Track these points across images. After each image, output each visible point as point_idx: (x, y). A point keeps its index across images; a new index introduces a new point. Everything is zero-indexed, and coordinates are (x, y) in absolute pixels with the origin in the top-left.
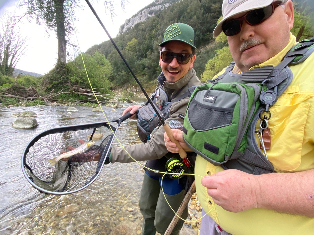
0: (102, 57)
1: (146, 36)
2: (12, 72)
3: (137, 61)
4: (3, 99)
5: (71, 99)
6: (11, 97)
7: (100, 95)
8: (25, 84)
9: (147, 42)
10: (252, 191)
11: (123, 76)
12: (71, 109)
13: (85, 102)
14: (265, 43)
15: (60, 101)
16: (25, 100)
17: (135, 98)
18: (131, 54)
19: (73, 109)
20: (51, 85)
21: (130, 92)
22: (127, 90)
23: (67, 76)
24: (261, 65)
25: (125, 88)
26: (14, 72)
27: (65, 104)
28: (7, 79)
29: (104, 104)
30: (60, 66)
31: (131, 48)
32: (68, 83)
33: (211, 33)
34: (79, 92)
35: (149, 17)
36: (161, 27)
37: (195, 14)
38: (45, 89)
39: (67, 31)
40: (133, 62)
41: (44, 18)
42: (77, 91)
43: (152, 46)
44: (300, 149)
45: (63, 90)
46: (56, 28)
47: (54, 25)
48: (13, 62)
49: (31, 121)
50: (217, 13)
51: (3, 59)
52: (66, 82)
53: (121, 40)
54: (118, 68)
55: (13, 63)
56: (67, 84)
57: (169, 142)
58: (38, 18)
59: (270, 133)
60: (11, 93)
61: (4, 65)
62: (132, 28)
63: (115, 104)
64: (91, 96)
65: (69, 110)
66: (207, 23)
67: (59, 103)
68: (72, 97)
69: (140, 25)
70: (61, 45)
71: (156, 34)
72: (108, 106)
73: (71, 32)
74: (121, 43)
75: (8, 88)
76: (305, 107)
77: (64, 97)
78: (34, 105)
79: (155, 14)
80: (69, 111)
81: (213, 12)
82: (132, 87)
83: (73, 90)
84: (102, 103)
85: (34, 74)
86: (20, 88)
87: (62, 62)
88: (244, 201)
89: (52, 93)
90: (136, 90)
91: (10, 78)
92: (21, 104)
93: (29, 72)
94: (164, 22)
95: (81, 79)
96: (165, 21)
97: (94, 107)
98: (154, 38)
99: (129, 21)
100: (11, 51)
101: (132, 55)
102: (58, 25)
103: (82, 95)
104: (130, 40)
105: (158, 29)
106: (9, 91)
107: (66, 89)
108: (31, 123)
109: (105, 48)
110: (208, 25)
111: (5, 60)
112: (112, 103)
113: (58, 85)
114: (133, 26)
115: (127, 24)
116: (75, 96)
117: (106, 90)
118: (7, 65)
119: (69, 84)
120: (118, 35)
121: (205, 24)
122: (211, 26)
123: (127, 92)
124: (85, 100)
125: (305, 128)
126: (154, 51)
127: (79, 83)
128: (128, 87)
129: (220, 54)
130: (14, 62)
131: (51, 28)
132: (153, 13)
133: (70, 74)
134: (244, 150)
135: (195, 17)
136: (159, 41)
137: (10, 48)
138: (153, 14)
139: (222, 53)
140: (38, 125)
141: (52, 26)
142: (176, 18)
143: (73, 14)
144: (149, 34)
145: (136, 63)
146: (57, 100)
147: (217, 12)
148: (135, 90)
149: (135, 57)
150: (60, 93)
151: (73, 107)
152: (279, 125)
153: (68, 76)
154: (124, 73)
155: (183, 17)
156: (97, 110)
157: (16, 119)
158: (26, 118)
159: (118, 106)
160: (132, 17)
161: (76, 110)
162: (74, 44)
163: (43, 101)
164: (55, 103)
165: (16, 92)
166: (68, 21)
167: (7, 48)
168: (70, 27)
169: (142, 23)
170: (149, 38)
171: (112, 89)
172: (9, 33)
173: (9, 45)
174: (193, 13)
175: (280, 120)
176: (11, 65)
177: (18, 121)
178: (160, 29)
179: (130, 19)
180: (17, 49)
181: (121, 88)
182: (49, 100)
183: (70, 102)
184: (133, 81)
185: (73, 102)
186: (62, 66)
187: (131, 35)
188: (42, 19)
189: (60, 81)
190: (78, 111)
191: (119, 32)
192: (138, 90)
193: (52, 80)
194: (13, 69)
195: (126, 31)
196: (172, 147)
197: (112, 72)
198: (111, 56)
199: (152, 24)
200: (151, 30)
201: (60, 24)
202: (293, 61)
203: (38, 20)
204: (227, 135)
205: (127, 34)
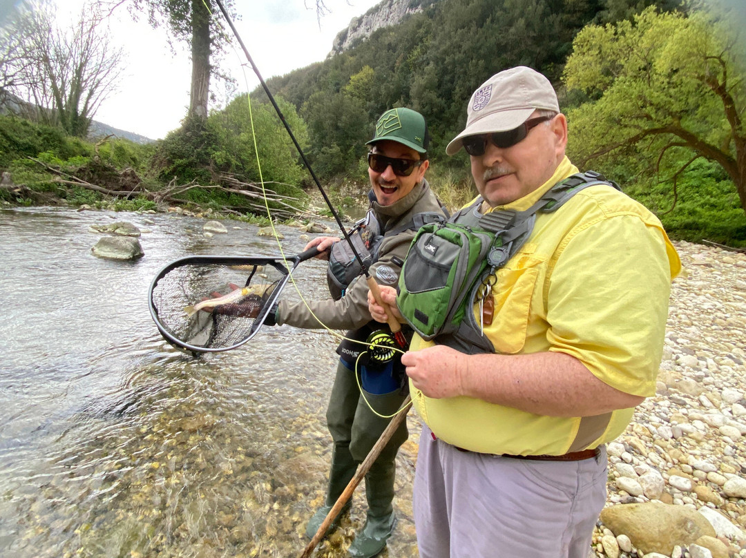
0: (289, 109)
1: (395, 62)
2: (87, 128)
3: (370, 122)
4: (70, 190)
5: (213, 202)
6: (87, 188)
7: (277, 198)
8: (115, 158)
9: (397, 76)
10: (456, 372)
11: (332, 155)
12: (212, 225)
13: (244, 211)
14: (516, 173)
15: (189, 206)
16: (116, 195)
17: (356, 211)
18: (357, 104)
19: (217, 226)
20: (172, 167)
21: (345, 196)
22: (338, 191)
23: (206, 149)
24: (506, 207)
25: (335, 184)
26: (90, 129)
27: (199, 211)
28: (78, 144)
29: (285, 219)
30: (193, 126)
31: (358, 88)
32: (209, 164)
33: (557, 65)
34: (230, 187)
35: (409, 14)
36: (436, 43)
37: (522, 14)
38: (157, 175)
39: (214, 44)
40: (361, 125)
41: (166, 11)
42: (226, 184)
43: (409, 88)
44: (524, 326)
45: (196, 181)
46: (190, 36)
47: (186, 29)
48: (89, 106)
49: (129, 245)
50: (578, 15)
51: (68, 98)
52: (205, 163)
53: (336, 68)
54: (323, 137)
55: (91, 108)
56: (207, 167)
57: (373, 304)
58: (153, 12)
59: (493, 304)
60: (86, 178)
61: (71, 111)
62: (364, 39)
63: (308, 223)
64: (256, 200)
65: (208, 228)
66: (552, 38)
67: (187, 209)
68: (214, 198)
69: (384, 34)
70: (199, 76)
71: (421, 59)
72: (293, 226)
73: (223, 46)
74: (335, 77)
75: (79, 167)
76: (532, 274)
77: (198, 197)
78: (132, 210)
79: (423, 7)
80: (207, 231)
81: (569, 12)
82: (352, 184)
83: (218, 183)
84: (279, 217)
85: (133, 135)
86: (105, 169)
87: (199, 115)
88: (446, 383)
89: (172, 184)
90: (361, 193)
91: (83, 143)
92: (106, 205)
93: (123, 131)
94: (443, 29)
95: (239, 158)
96: (447, 27)
97: (261, 226)
98: (415, 68)
99: (360, 21)
100: (86, 81)
101: (360, 107)
102: (196, 30)
103: (236, 194)
104: (357, 69)
105: (427, 48)
106: (82, 174)
107: (203, 177)
108: (129, 248)
109: (297, 86)
110: (553, 44)
111: (73, 101)
112: (303, 218)
113: (187, 169)
114: (368, 34)
115: (355, 29)
116: (223, 197)
117: (292, 188)
118: (76, 110)
119: (210, 168)
120: (329, 56)
121: (544, 42)
122: (559, 46)
123: (340, 195)
124: (243, 207)
125: (531, 300)
126: (412, 101)
127: (233, 167)
128: (341, 184)
129: (574, 119)
130: (93, 105)
131: (180, 35)
132: (418, 5)
133: (214, 146)
134: (460, 322)
135: (521, 22)
136: (426, 77)
137: (86, 72)
138: (420, 7)
139: (578, 118)
140: (143, 255)
141: (181, 31)
142: (474, 22)
143: (231, 5)
144: (405, 58)
145: (366, 126)
146: (182, 203)
147: (579, 11)
148: (358, 192)
149: (365, 113)
150: (191, 186)
151: (217, 222)
152: (503, 293)
153: (209, 149)
154: (335, 149)
155: (492, 21)
156: (268, 232)
157: (99, 238)
158: (121, 237)
159: (315, 227)
160: (368, 13)
161: (223, 229)
162: (227, 76)
163: (151, 202)
164: (178, 209)
165: (96, 177)
166: (219, 20)
167: (79, 72)
168: (221, 35)
169: (390, 29)
170: (402, 68)
171: (304, 185)
172: (85, 38)
173: (82, 65)
174: (517, 12)
175: (505, 287)
176: (85, 111)
177: (103, 243)
178: (433, 46)
179: (362, 17)
180: (99, 77)
181: (327, 184)
182: (164, 201)
183: (211, 210)
184: (355, 172)
185: (215, 209)
186: (198, 126)
187: (362, 57)
188: (161, 12)
189: (192, 159)
190: (226, 231)
191: (334, 48)
192: (364, 193)
193: (175, 156)
194: (90, 120)
195: (351, 47)
196: (377, 312)
197: (308, 146)
198: (310, 107)
199: (415, 33)
200: (409, 49)
201: (200, 26)
202: (545, 207)
203: (152, 15)
204: (439, 300)
205: (352, 55)
